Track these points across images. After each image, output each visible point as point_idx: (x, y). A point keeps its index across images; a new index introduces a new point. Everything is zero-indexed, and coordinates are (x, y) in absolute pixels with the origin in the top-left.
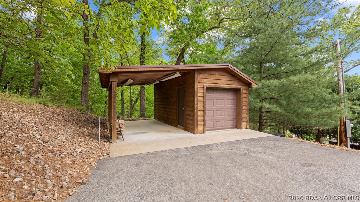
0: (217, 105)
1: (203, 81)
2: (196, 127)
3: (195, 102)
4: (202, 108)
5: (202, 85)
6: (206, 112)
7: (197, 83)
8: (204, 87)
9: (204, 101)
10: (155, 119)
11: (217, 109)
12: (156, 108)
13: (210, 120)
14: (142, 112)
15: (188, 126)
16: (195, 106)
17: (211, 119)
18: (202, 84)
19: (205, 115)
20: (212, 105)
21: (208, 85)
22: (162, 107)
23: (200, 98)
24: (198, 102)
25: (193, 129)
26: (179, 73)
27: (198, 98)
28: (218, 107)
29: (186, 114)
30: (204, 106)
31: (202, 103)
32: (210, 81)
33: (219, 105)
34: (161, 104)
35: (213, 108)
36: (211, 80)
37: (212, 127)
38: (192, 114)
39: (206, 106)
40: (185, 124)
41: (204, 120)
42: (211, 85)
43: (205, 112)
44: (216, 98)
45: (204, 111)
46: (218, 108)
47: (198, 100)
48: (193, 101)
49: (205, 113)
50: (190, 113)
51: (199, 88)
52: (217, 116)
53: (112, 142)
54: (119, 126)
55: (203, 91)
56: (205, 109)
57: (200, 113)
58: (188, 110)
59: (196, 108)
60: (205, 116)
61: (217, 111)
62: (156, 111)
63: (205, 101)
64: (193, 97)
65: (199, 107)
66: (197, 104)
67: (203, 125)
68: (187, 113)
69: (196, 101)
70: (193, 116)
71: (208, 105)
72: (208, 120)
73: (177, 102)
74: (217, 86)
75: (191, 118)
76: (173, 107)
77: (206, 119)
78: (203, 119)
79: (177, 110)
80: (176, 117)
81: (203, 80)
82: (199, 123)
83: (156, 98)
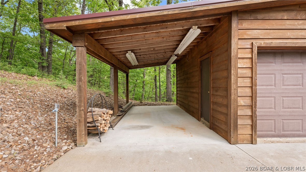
0: (284, 85)
1: (249, 35)
2: (234, 129)
3: (232, 79)
4: (248, 91)
5: (247, 44)
6: (258, 99)
7: (236, 40)
8: (252, 49)
9: (252, 78)
10: (177, 104)
11: (283, 93)
12: (178, 91)
13: (265, 116)
14: (168, 96)
15: (217, 124)
16: (232, 88)
17: (268, 114)
18: (249, 42)
19: (256, 105)
20: (271, 85)
21: (262, 43)
22: (183, 90)
23: (244, 71)
24: (237, 80)
25: (227, 132)
26: (198, 28)
27: (239, 71)
28: (286, 89)
29: (213, 102)
30: (252, 87)
31: (249, 80)
32: (268, 34)
33: (288, 85)
34: (182, 87)
35: (275, 91)
36: (272, 31)
37: (272, 131)
38: (225, 103)
39: (258, 87)
40: (212, 118)
41: (253, 117)
42: (270, 41)
43: (256, 99)
44: (281, 70)
45: (253, 97)
46: (286, 91)
47: (237, 74)
48: (228, 78)
49: (256, 103)
50: (220, 100)
51: (239, 51)
52: (283, 108)
53: (77, 145)
54: (93, 118)
55: (250, 56)
56: (256, 93)
57: (244, 102)
58: (217, 95)
59: (232, 91)
60: (255, 107)
61: (284, 98)
62: (178, 95)
63: (256, 76)
64: (227, 69)
65: (239, 90)
66: (237, 82)
67: (249, 127)
68: (215, 100)
69: (232, 77)
70: (228, 106)
71: (263, 85)
72: (261, 116)
73: (200, 82)
74: (286, 43)
75: (223, 110)
76: (194, 91)
77: (257, 114)
78: (250, 114)
79: (200, 94)
80: (199, 106)
81: (249, 32)
82: (240, 122)
83: (178, 80)
